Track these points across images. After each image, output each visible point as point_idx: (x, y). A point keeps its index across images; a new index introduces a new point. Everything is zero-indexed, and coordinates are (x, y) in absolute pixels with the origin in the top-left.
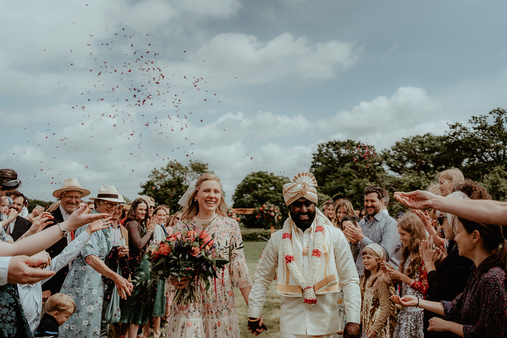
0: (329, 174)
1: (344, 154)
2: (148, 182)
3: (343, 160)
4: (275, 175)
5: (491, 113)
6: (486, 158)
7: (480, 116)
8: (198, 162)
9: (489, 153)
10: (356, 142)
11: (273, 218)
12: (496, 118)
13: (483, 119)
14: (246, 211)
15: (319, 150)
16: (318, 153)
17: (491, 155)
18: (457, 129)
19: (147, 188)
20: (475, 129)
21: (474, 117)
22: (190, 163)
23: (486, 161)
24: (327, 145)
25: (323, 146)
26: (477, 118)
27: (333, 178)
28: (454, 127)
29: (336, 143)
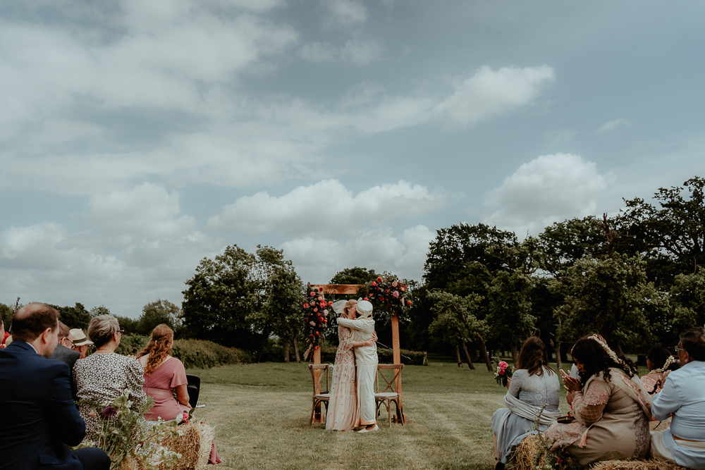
0: (453, 272)
1: (472, 245)
2: (197, 276)
3: (473, 252)
4: (376, 273)
5: (685, 184)
6: (679, 248)
7: (672, 189)
8: (269, 248)
9: (683, 242)
10: (491, 228)
11: (398, 301)
12: (692, 192)
13: (675, 192)
14: (344, 288)
15: (438, 238)
16: (437, 241)
17: (685, 245)
18: (637, 207)
19: (196, 285)
20: (663, 206)
21: (661, 190)
22: (258, 249)
23: (678, 252)
24: (450, 231)
25: (444, 232)
26: (666, 190)
27: (459, 276)
28: (632, 204)
29: (463, 228)
